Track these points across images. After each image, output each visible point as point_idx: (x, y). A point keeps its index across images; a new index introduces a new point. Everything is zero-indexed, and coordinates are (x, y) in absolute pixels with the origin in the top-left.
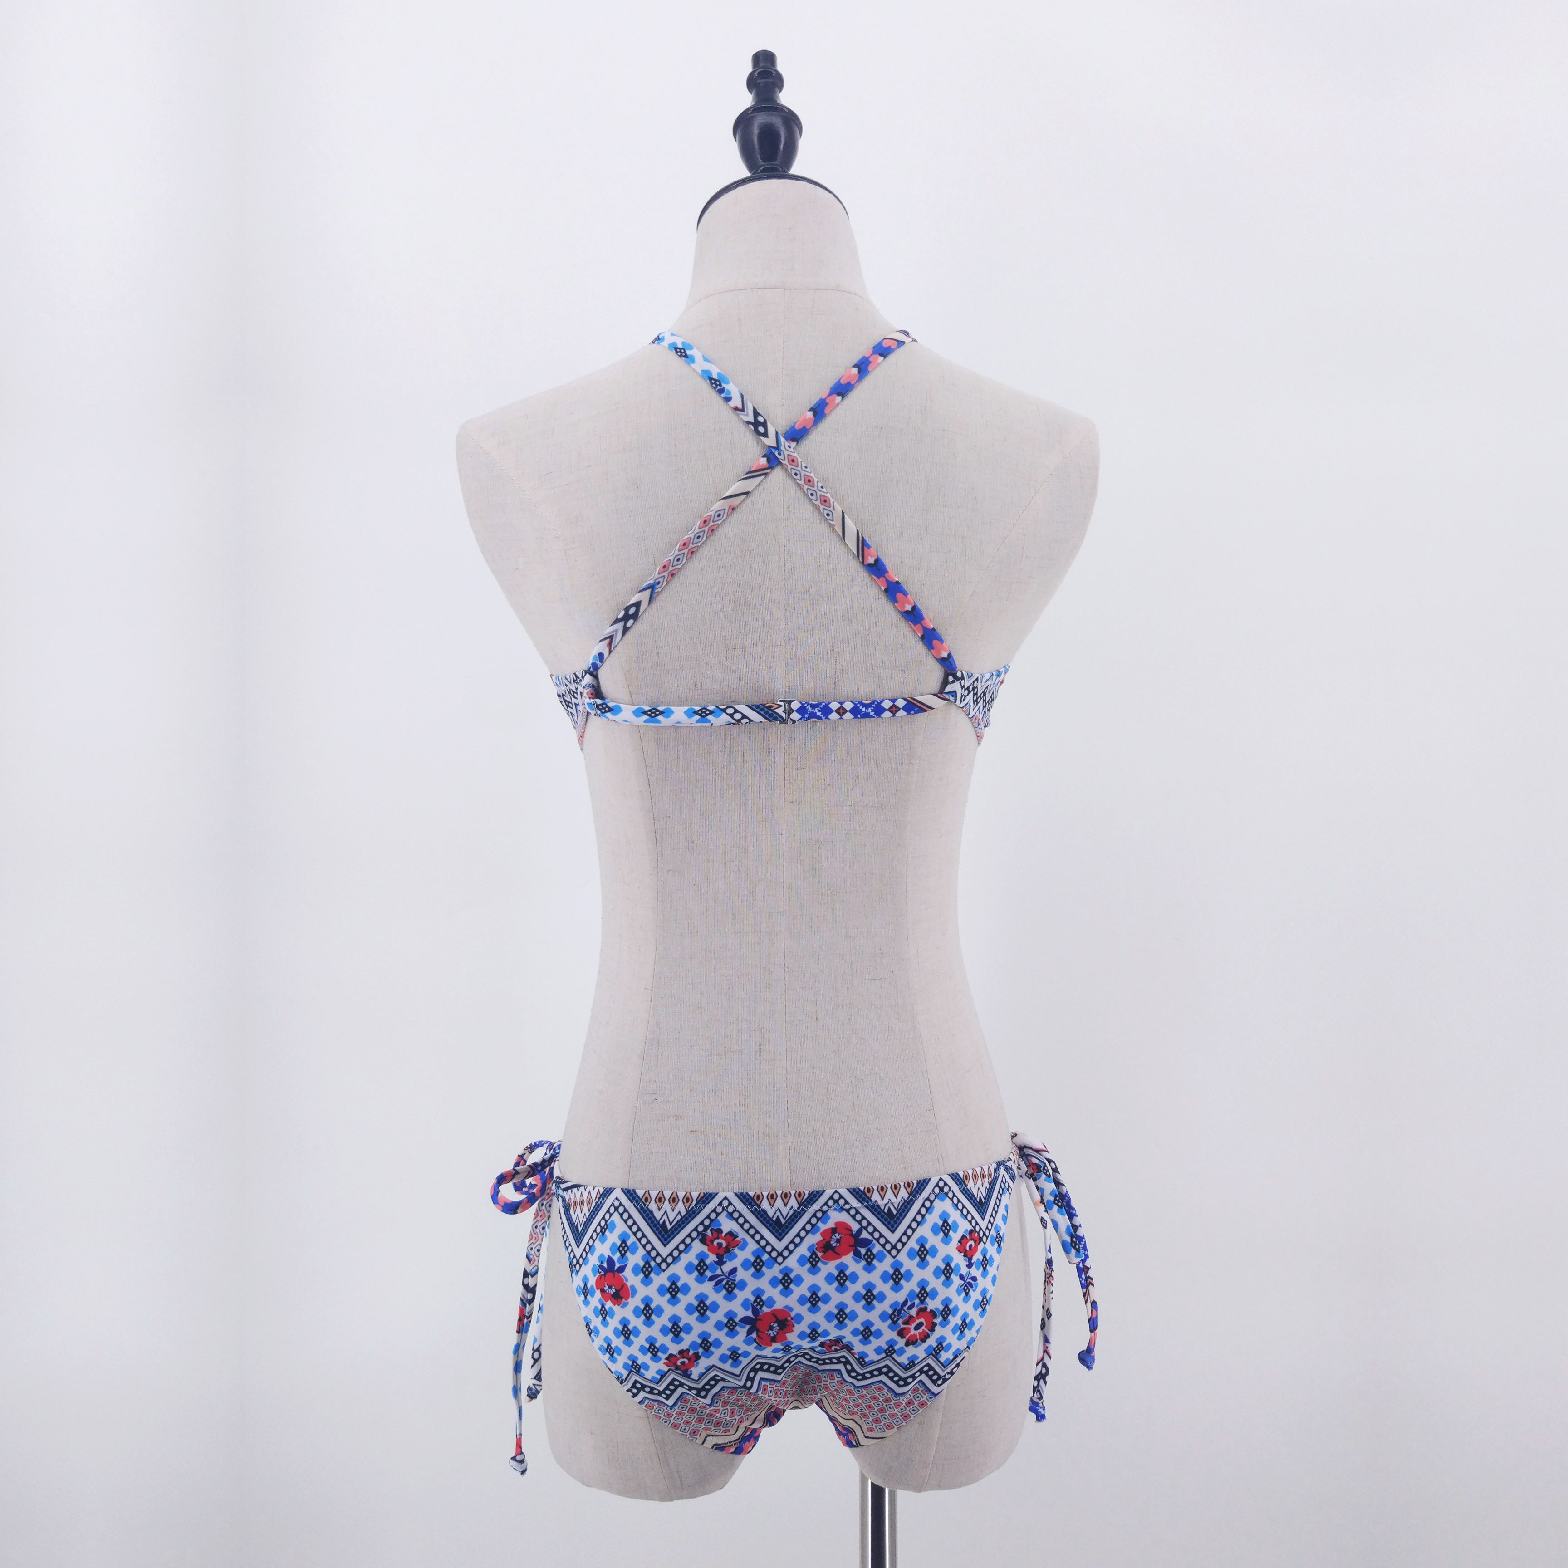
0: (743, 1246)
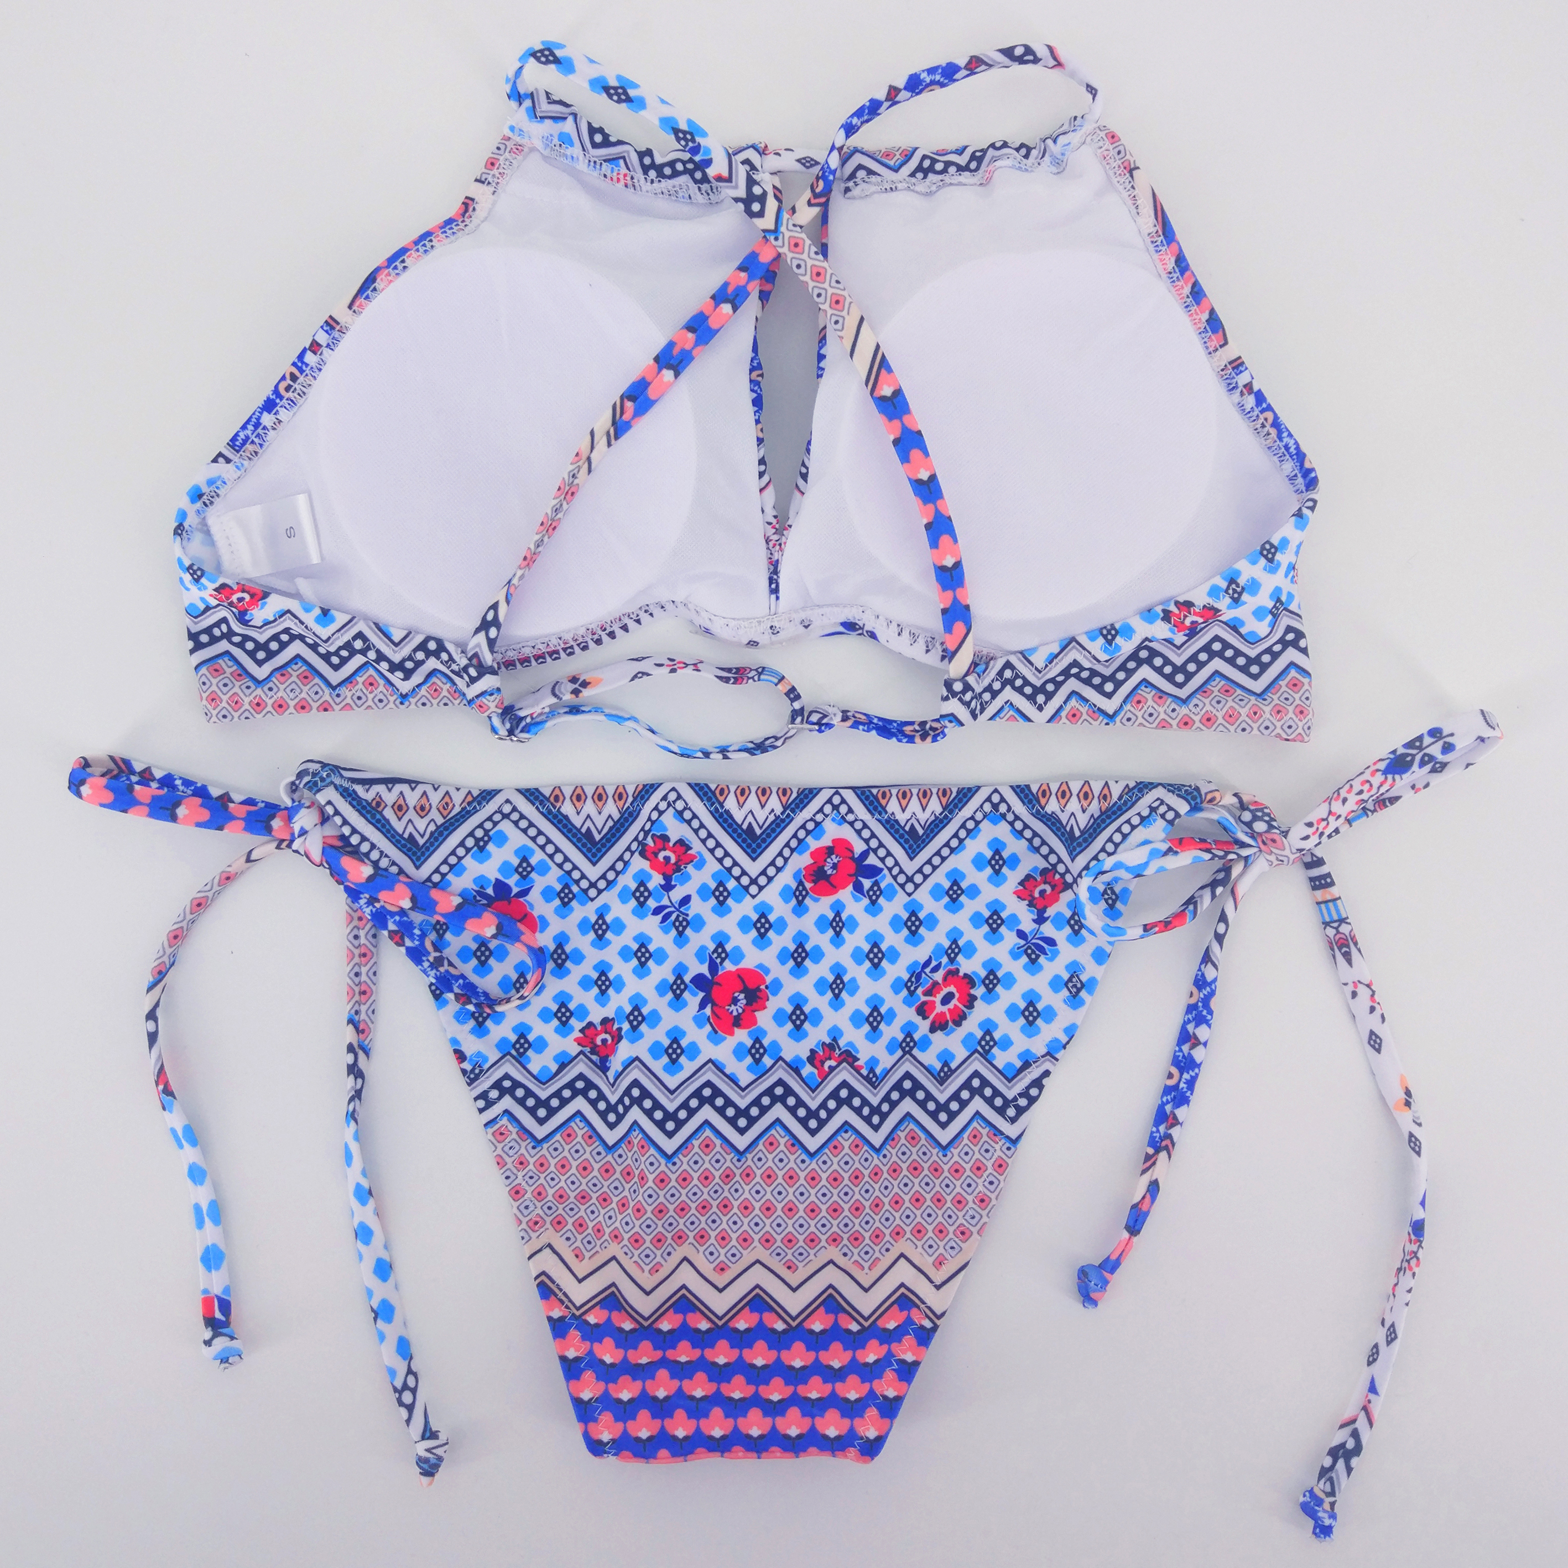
0: (700, 865)
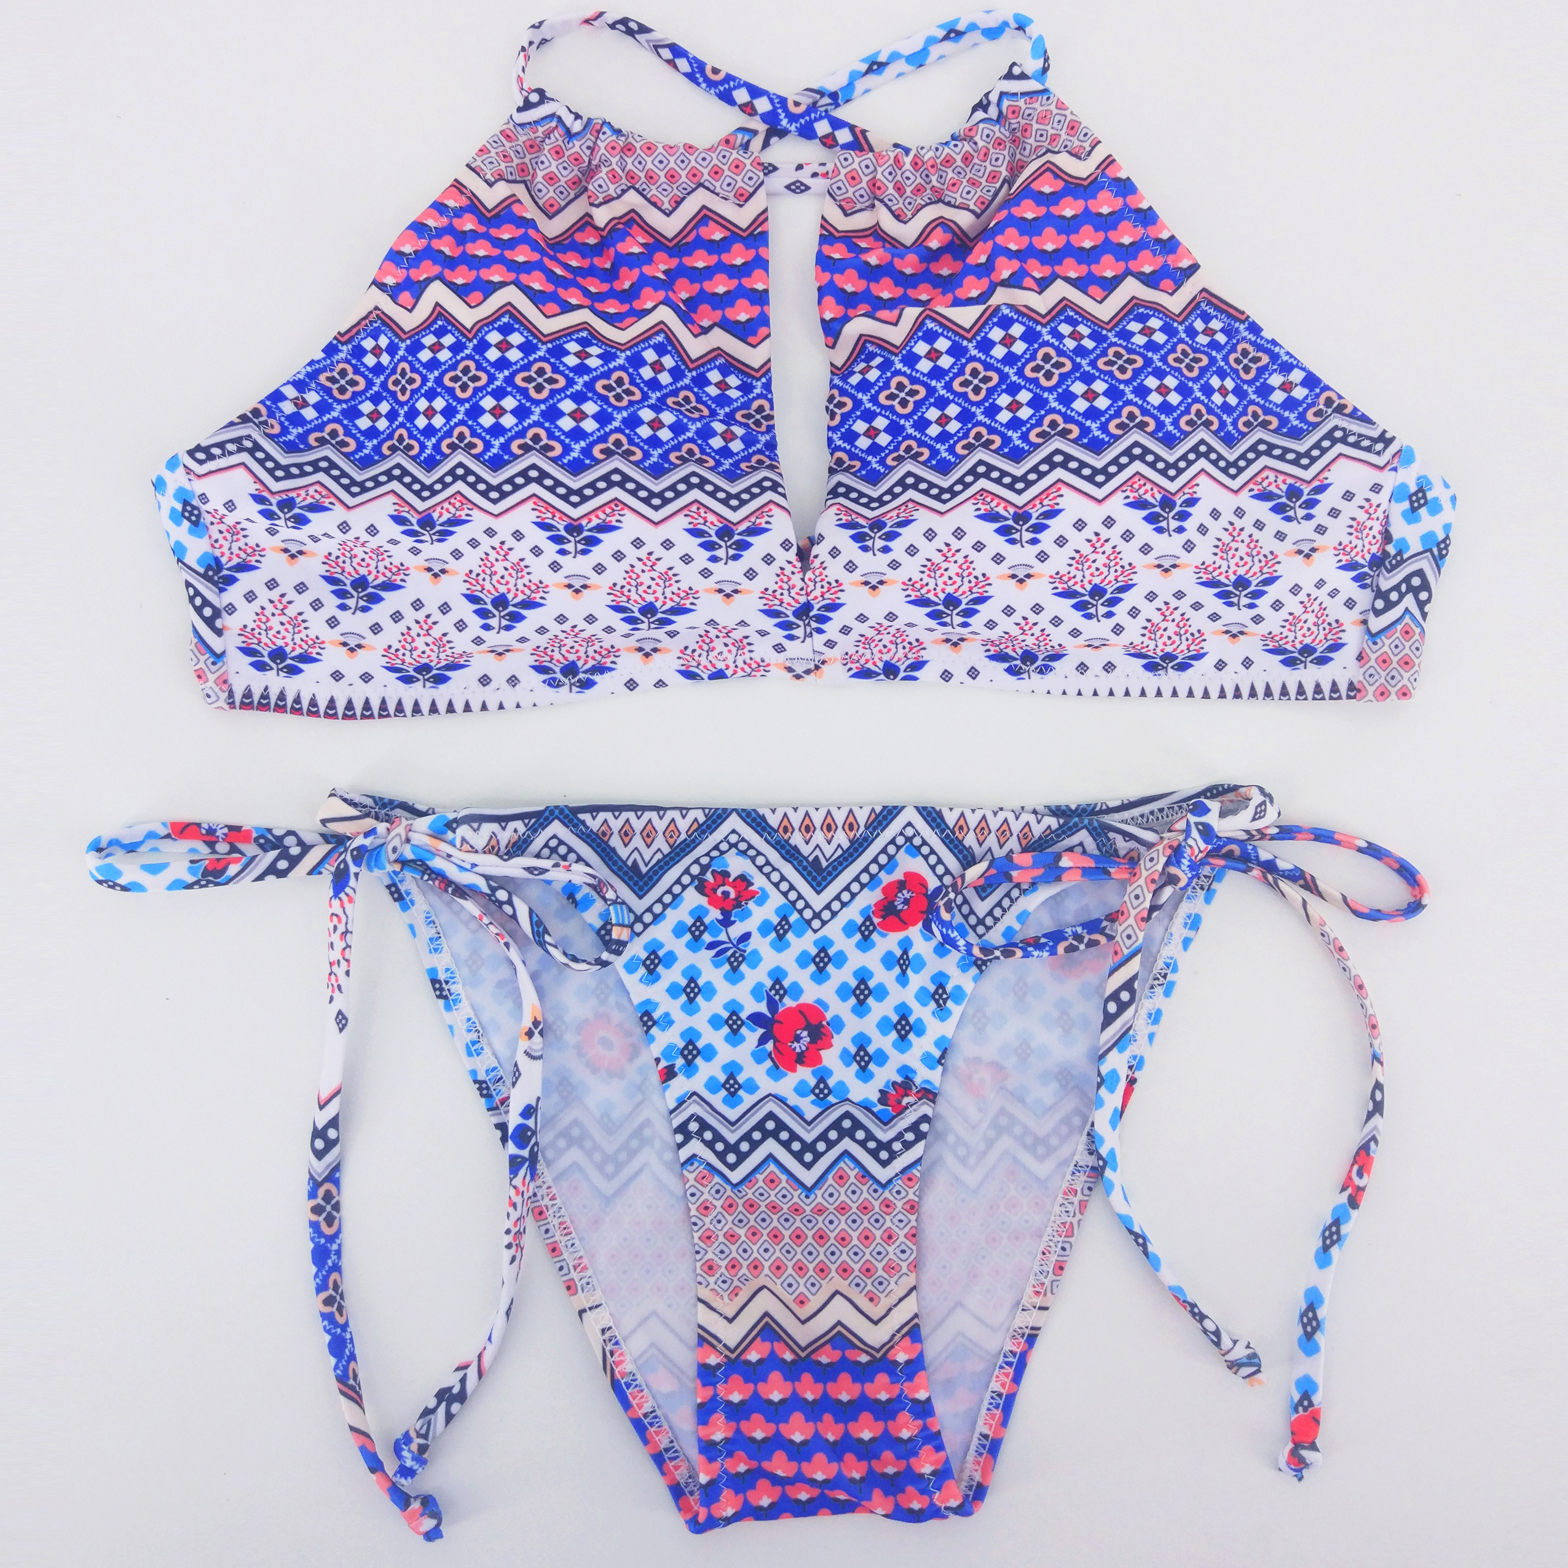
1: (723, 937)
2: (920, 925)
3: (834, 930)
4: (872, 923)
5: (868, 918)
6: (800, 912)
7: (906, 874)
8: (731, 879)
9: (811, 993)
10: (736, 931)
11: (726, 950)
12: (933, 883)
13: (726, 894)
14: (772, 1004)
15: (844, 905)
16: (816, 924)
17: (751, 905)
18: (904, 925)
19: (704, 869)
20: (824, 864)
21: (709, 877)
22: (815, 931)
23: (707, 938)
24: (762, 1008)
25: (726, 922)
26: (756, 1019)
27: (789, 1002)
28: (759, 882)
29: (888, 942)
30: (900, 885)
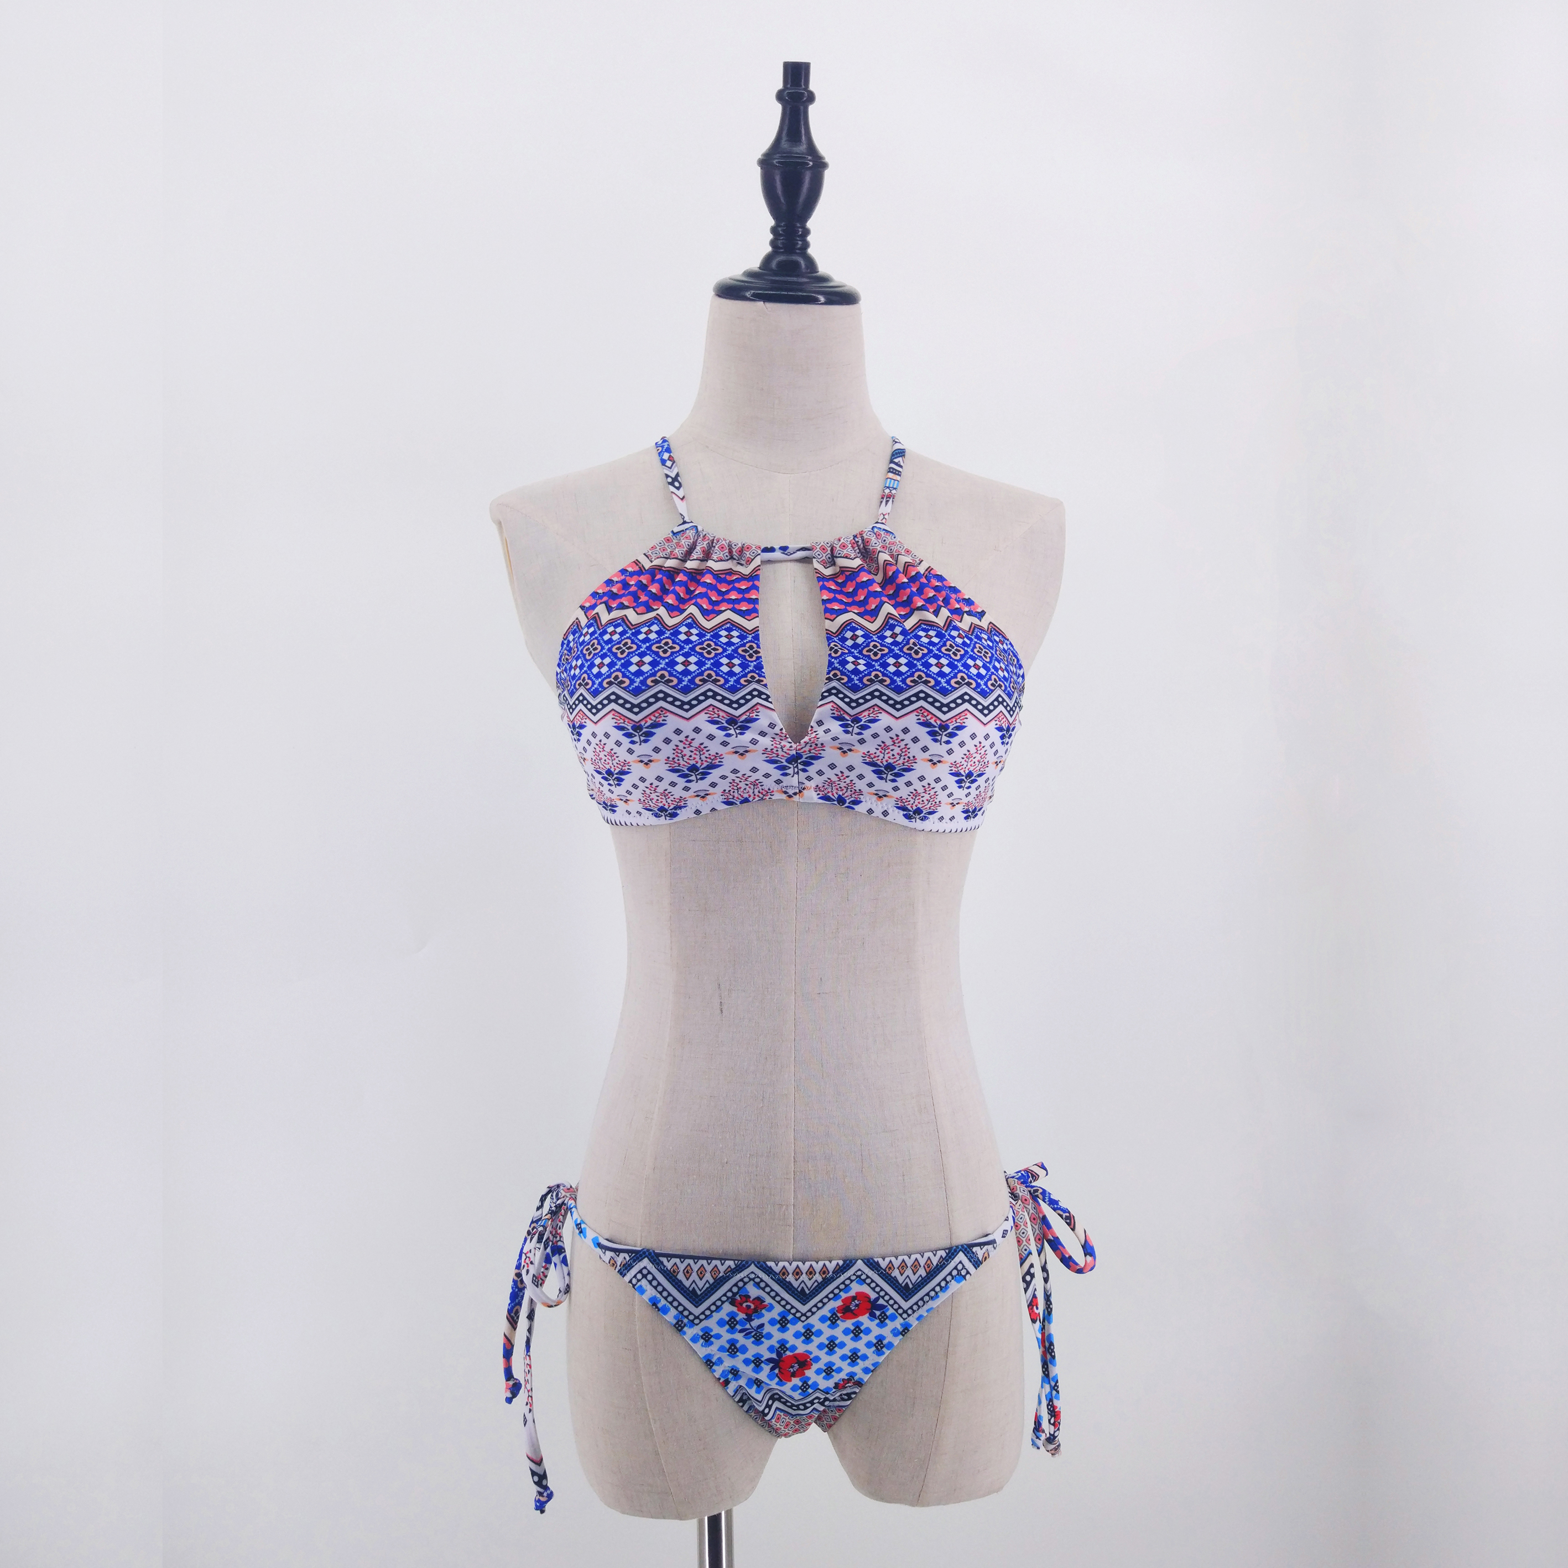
1: (748, 1326)
2: (867, 1315)
3: (814, 1321)
4: (837, 1316)
5: (834, 1314)
6: (794, 1314)
7: (856, 1293)
8: (751, 1299)
9: (801, 1348)
10: (755, 1323)
11: (750, 1333)
12: (873, 1296)
13: (748, 1307)
14: (779, 1354)
15: (819, 1309)
16: (803, 1318)
17: (764, 1311)
18: (856, 1316)
19: (735, 1294)
20: (807, 1292)
21: (738, 1297)
22: (803, 1322)
23: (738, 1327)
24: (774, 1356)
25: (749, 1319)
26: (770, 1360)
27: (788, 1353)
28: (768, 1300)
29: (849, 1324)
30: (854, 1298)
